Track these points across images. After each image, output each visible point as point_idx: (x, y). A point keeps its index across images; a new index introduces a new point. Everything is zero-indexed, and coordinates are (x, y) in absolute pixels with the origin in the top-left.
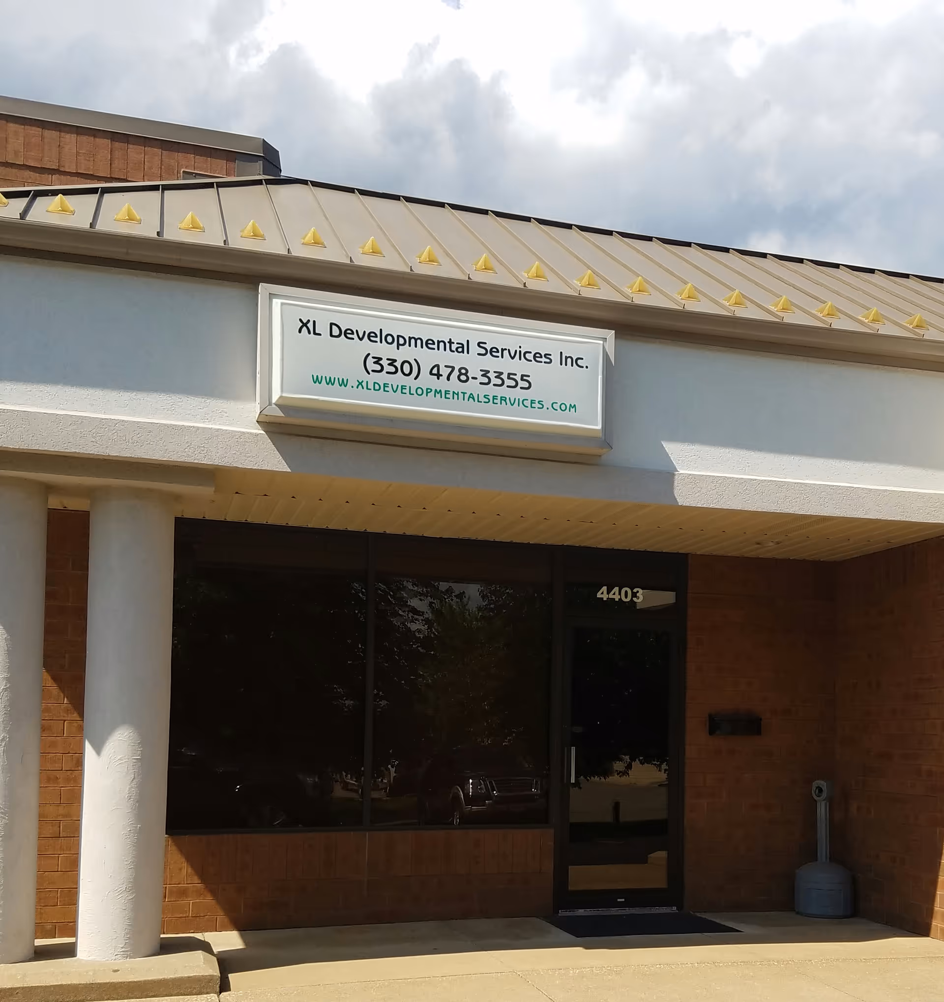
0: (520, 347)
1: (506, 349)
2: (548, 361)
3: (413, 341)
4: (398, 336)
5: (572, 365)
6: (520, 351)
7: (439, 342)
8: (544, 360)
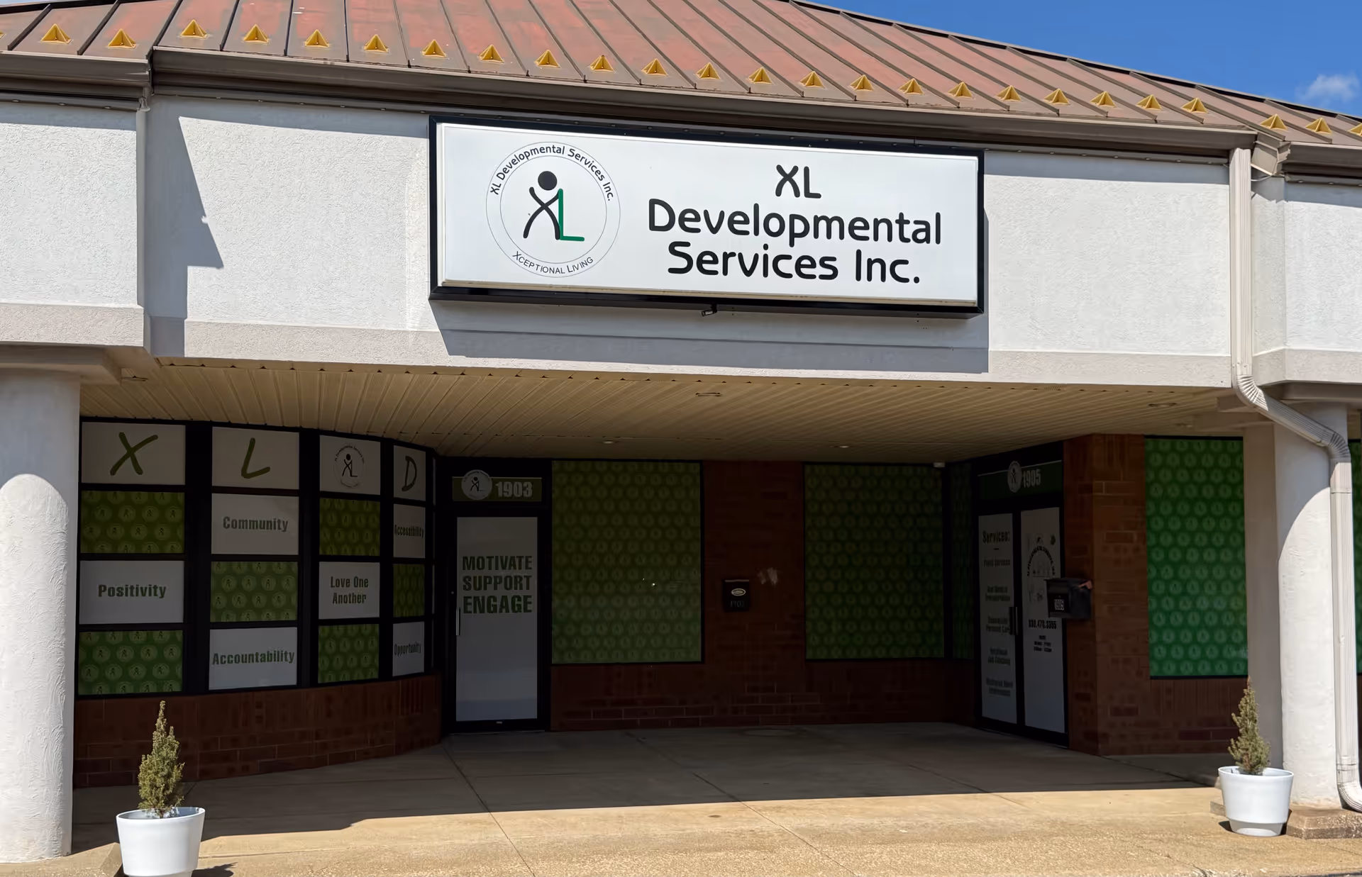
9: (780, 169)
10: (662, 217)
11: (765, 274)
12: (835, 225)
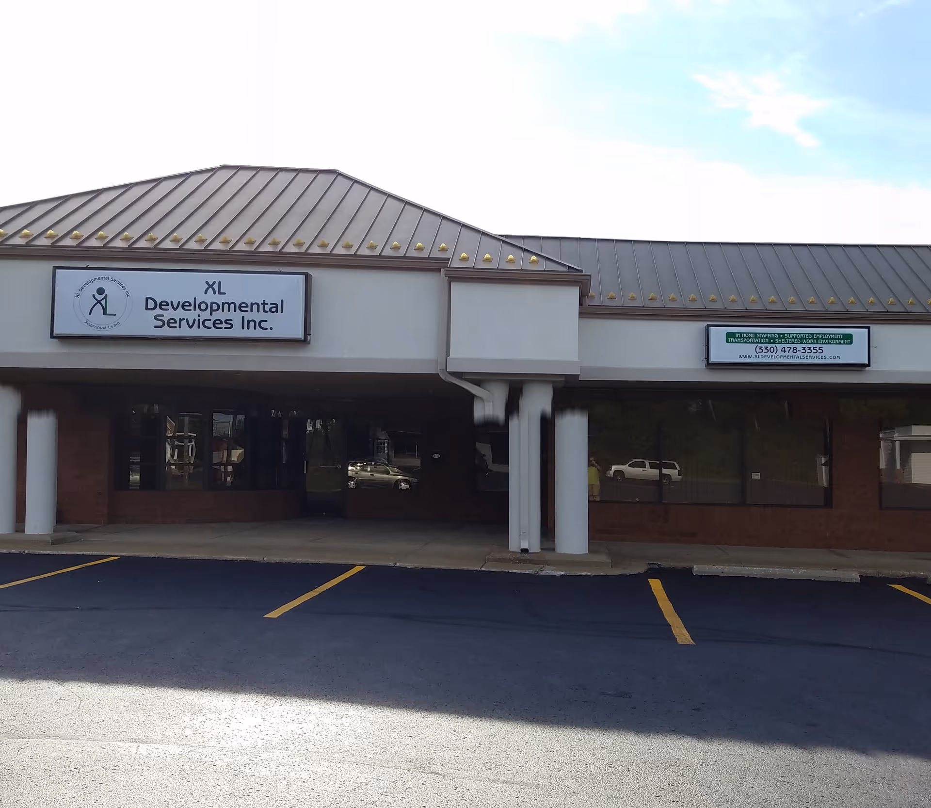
9: (207, 283)
10: (151, 304)
11: (199, 327)
12: (232, 306)
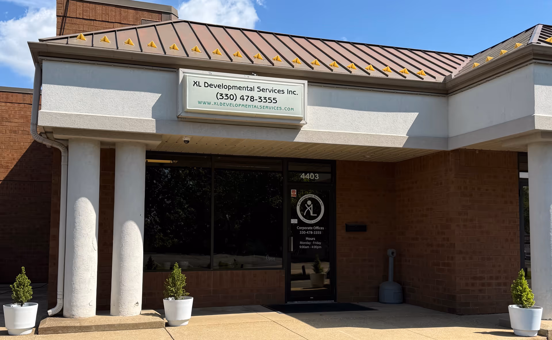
0: (273, 88)
1: (267, 89)
2: (283, 92)
3: (234, 87)
4: (229, 86)
5: (292, 94)
6: (273, 90)
7: (243, 87)
8: (281, 92)
